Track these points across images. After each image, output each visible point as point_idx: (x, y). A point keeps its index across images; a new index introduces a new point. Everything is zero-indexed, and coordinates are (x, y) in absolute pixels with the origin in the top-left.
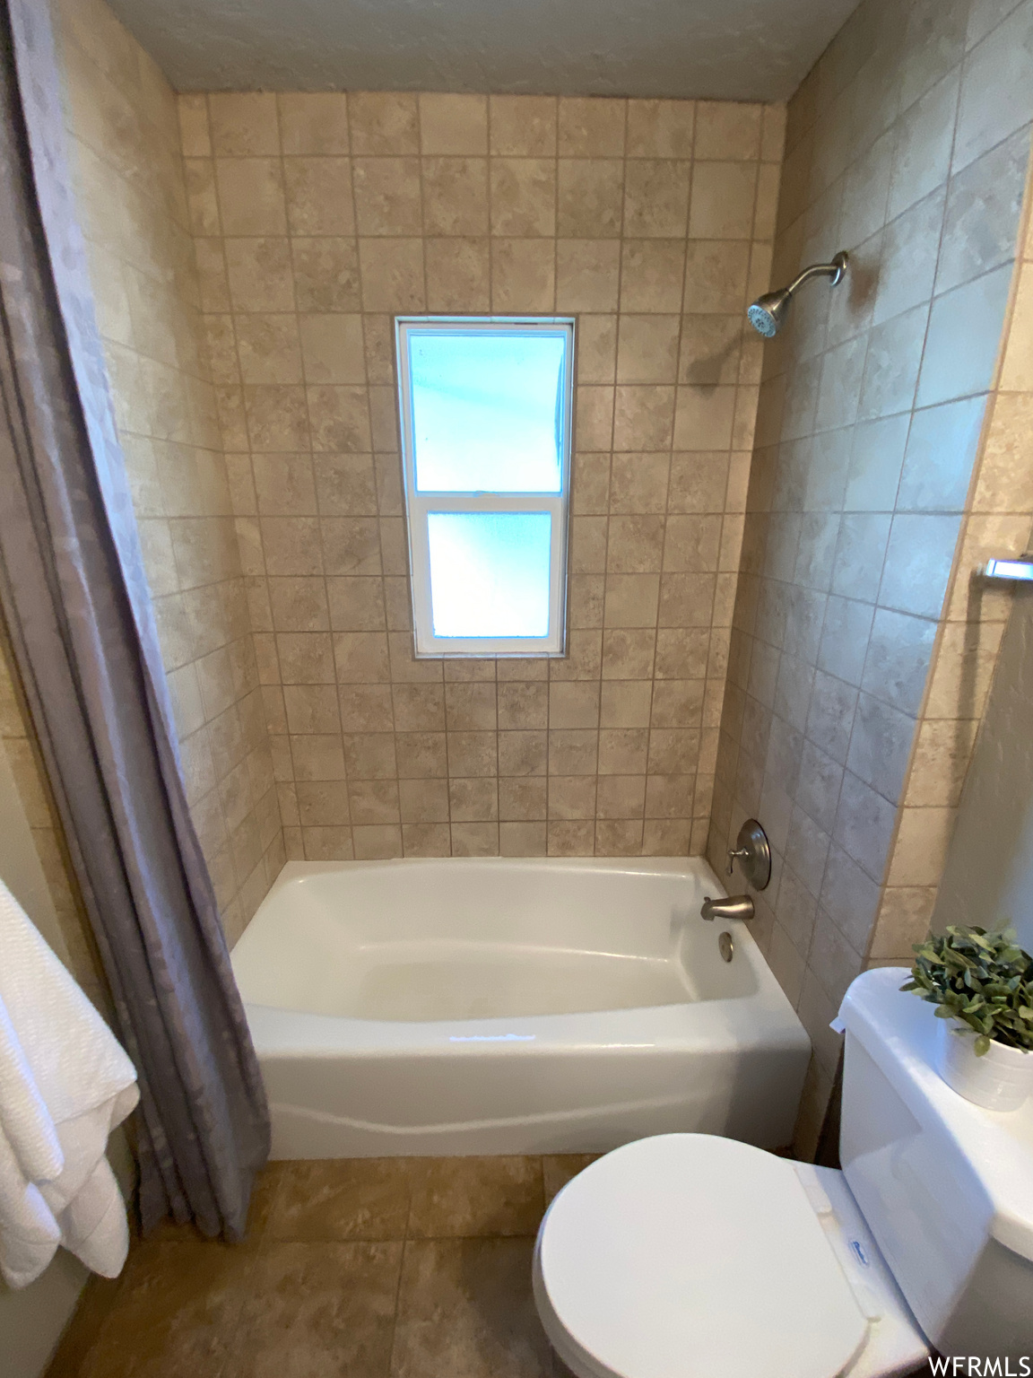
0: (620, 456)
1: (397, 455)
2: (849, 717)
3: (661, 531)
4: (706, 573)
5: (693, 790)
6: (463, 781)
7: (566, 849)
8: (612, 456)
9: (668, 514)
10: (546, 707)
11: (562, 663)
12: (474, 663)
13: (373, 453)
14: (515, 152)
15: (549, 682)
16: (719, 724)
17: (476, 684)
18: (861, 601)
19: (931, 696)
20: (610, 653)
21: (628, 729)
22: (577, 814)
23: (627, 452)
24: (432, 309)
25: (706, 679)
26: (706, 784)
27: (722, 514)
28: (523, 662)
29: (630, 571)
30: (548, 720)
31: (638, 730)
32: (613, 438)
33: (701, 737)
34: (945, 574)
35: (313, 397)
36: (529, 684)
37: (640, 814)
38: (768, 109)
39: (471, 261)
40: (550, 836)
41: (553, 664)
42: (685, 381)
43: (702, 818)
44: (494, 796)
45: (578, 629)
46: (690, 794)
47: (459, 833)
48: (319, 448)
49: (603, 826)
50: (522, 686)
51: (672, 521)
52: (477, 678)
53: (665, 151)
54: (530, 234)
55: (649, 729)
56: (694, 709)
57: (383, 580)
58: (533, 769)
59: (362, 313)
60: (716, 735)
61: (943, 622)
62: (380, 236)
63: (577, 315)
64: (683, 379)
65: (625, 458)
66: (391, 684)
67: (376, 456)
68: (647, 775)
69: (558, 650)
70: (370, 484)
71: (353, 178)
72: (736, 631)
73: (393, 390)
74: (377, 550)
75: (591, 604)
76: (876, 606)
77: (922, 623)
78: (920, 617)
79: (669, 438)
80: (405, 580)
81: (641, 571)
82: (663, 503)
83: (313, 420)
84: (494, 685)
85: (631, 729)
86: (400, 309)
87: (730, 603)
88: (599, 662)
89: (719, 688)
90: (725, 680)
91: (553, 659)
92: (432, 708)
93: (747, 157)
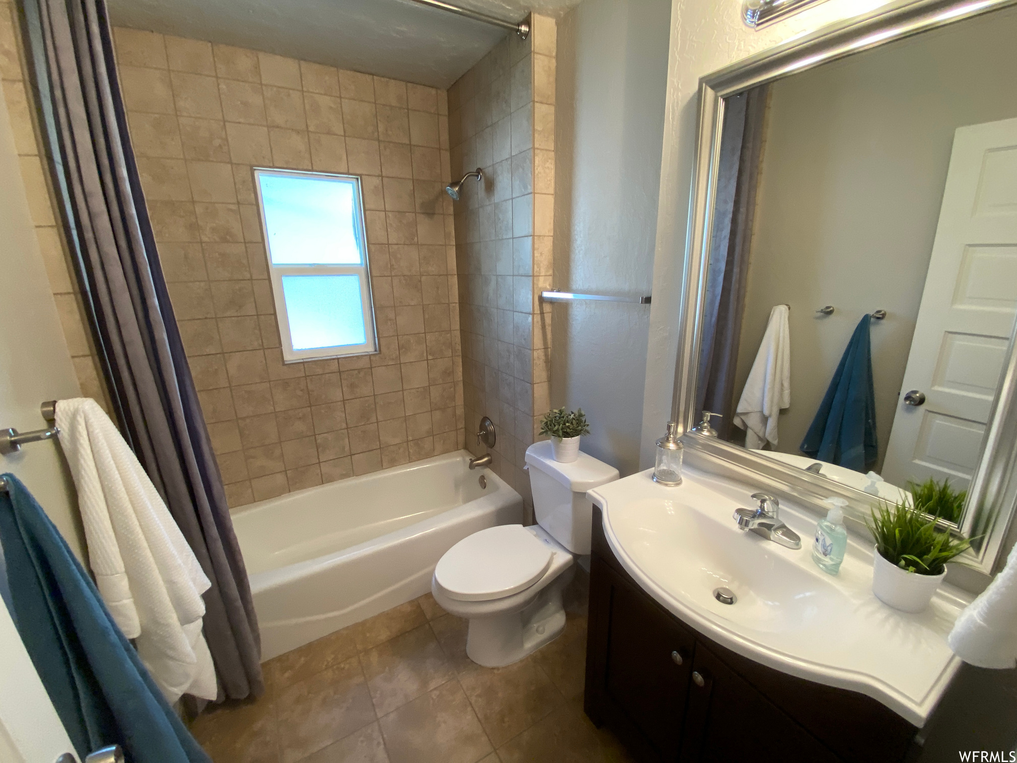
0: (393, 246)
1: (262, 245)
2: (512, 357)
3: (419, 284)
4: (444, 304)
5: (454, 415)
6: (325, 435)
7: (393, 463)
8: (389, 246)
9: (421, 275)
10: (371, 383)
11: (377, 357)
12: (324, 362)
13: (245, 243)
14: (317, 91)
15: (371, 368)
16: (462, 379)
17: (327, 375)
18: (508, 310)
19: (534, 341)
20: (403, 348)
21: (418, 388)
22: (397, 441)
23: (396, 244)
24: (276, 165)
25: (452, 356)
26: (460, 411)
27: (447, 275)
28: (355, 358)
29: (407, 304)
30: (374, 390)
31: (424, 387)
32: (388, 237)
33: (455, 386)
34: (531, 297)
35: (199, 209)
36: (359, 370)
37: (431, 433)
38: (439, 92)
39: (298, 142)
40: (383, 457)
41: (372, 358)
42: (419, 211)
43: (462, 428)
44: (347, 440)
45: (384, 337)
46: (453, 417)
47: (325, 468)
48: (205, 239)
49: (412, 444)
50: (356, 372)
51: (424, 278)
52: (327, 371)
53: (394, 103)
54: (329, 133)
55: (429, 386)
56: (448, 373)
57: (258, 318)
58: (368, 419)
59: (231, 163)
60: (461, 385)
61: (533, 314)
62: (239, 123)
63: (361, 175)
64: (418, 210)
65: (396, 247)
66: (270, 381)
67: (247, 245)
68: (431, 411)
69: (373, 350)
70: (245, 261)
71: (219, 90)
72: (462, 331)
73: (255, 208)
74: (252, 300)
75: (389, 323)
76: (514, 311)
77: (527, 315)
78: (526, 313)
79: (416, 238)
80: (273, 317)
81: (413, 304)
82: (418, 270)
83: (200, 223)
84: (338, 373)
85: (420, 388)
86: (256, 163)
87: (457, 318)
88: (398, 353)
89: (459, 360)
90: (461, 356)
91: (371, 355)
92: (300, 393)
93: (432, 112)
